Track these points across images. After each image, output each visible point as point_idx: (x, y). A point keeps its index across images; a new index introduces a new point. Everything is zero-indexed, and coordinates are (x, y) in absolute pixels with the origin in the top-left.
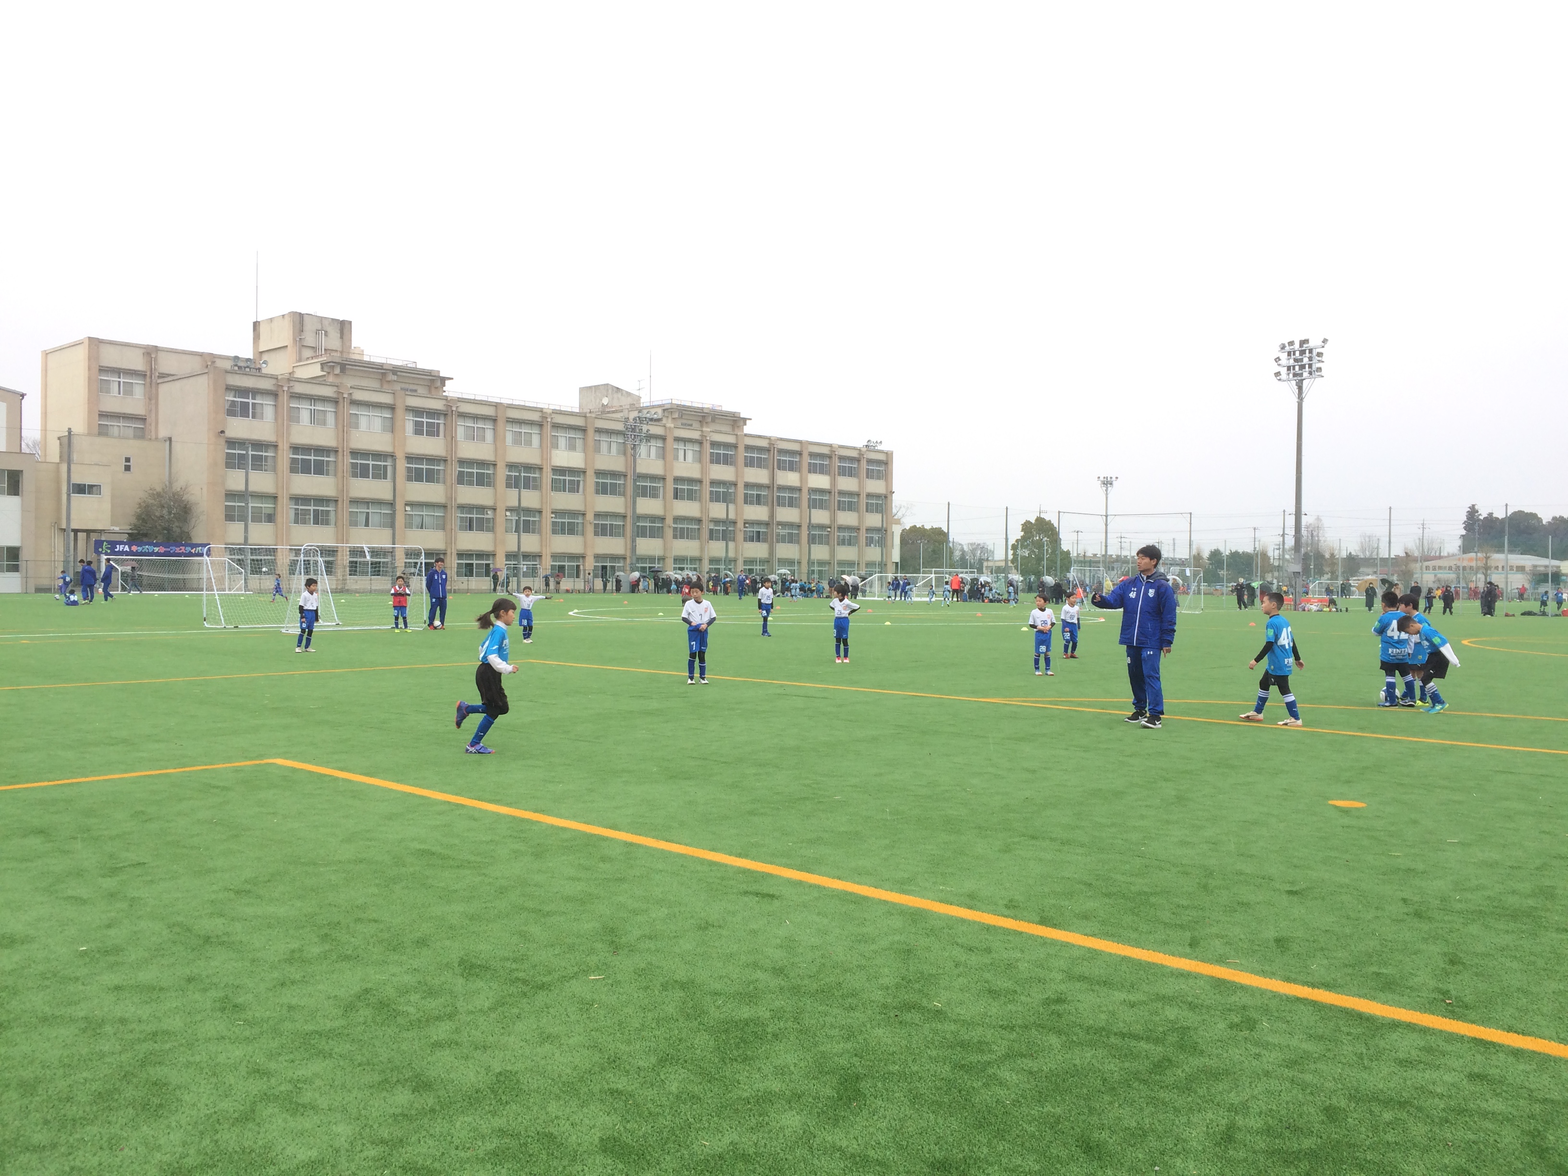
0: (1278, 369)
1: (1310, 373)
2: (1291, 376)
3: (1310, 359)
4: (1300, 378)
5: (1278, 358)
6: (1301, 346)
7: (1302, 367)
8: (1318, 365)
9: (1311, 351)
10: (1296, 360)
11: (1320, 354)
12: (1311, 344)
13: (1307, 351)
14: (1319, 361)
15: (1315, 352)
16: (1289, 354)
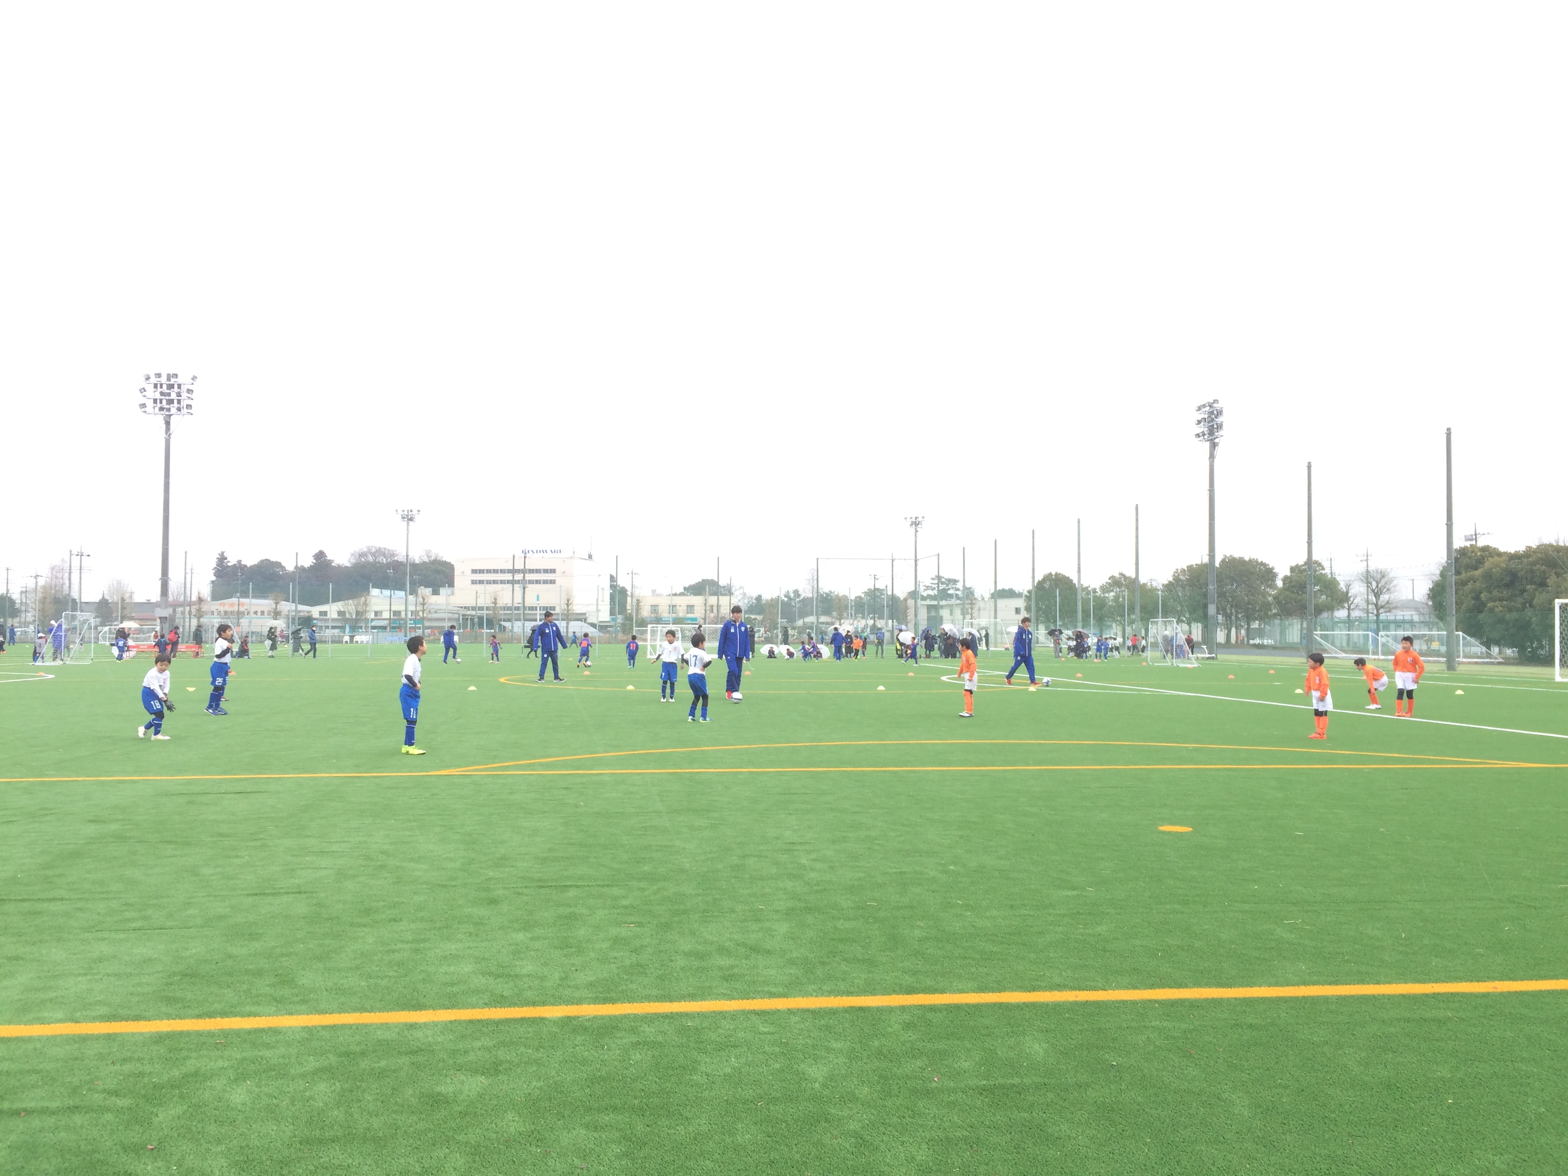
0: (143, 401)
1: (179, 409)
2: (157, 409)
3: (179, 395)
4: (167, 413)
5: (144, 389)
6: (169, 379)
7: (170, 402)
8: (189, 402)
9: (179, 386)
10: (162, 394)
11: (189, 391)
12: (179, 380)
13: (176, 386)
14: (189, 398)
15: (184, 389)
16: (156, 386)
